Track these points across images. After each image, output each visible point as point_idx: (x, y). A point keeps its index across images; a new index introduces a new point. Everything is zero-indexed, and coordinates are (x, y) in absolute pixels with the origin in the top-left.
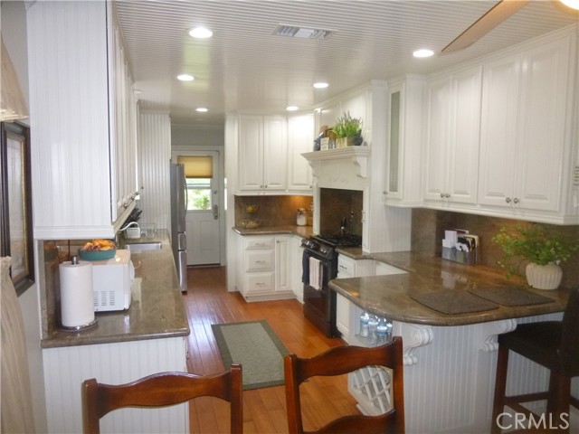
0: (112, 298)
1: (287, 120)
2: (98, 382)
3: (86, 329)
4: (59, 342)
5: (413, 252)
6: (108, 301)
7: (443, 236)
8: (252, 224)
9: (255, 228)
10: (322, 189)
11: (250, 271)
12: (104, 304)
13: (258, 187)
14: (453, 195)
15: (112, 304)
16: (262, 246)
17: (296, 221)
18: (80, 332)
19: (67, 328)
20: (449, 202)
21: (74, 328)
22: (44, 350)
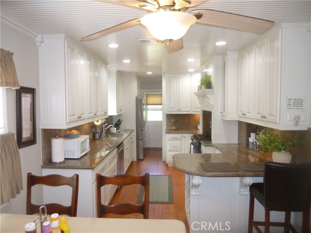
0: (74, 153)
1: (191, 76)
2: (32, 174)
3: (60, 163)
4: (48, 167)
5: (239, 144)
6: (72, 155)
7: (250, 136)
8: (174, 128)
9: (175, 130)
10: (203, 111)
11: (170, 151)
12: (68, 155)
13: (176, 110)
14: (247, 114)
15: (74, 155)
16: (176, 139)
17: (197, 127)
18: (58, 164)
19: (53, 162)
20: (246, 117)
21: (56, 163)
22: (43, 169)
